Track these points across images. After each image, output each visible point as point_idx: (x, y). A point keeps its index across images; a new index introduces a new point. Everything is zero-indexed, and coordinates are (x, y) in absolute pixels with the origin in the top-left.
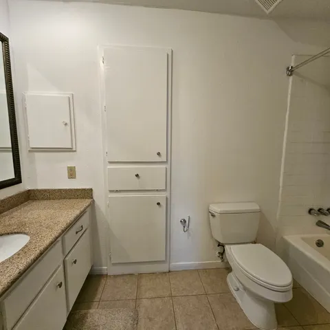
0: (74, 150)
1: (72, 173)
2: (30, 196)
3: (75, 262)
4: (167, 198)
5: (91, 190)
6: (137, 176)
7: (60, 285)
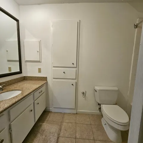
0: (41, 61)
1: (40, 71)
2: (25, 79)
3: (38, 104)
4: (76, 82)
5: (46, 77)
6: (64, 72)
7: (31, 111)
